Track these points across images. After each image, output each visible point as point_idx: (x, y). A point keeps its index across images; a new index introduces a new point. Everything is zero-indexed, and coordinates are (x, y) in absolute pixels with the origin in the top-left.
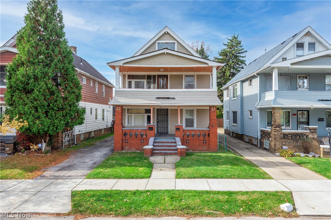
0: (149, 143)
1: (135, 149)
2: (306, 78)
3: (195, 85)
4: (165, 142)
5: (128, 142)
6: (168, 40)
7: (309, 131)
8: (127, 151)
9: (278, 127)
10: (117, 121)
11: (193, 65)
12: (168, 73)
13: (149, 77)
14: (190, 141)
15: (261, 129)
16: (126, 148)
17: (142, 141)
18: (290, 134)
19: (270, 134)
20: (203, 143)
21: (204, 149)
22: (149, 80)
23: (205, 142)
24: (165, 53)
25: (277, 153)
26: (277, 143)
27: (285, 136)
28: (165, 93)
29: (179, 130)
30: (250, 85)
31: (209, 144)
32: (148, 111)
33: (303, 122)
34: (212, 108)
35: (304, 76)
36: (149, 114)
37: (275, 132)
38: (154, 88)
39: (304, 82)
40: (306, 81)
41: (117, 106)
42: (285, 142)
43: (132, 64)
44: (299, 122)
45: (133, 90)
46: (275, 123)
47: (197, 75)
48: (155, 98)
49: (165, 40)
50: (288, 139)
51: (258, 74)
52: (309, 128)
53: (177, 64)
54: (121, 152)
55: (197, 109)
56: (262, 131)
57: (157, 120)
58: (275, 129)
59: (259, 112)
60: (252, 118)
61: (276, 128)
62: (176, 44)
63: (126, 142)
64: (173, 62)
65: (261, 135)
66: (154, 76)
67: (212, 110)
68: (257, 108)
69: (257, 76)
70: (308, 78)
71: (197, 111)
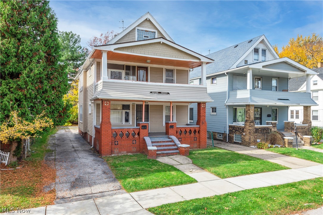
0: (147, 143)
1: (126, 152)
2: (260, 79)
3: (174, 80)
4: (161, 141)
5: (118, 144)
6: (149, 28)
7: (272, 125)
8: (116, 155)
9: (253, 123)
10: (105, 118)
11: (186, 59)
12: (149, 66)
13: (128, 68)
14: (183, 139)
15: (229, 124)
16: (116, 151)
17: (134, 142)
18: (260, 128)
19: (243, 129)
20: (194, 140)
21: (194, 146)
22: (128, 71)
23: (195, 139)
24: (162, 43)
25: (251, 146)
26: (252, 137)
27: (257, 130)
28: (160, 87)
29: (173, 128)
30: (212, 83)
31: (199, 142)
32: (126, 107)
33: (258, 118)
34: (202, 104)
35: (259, 78)
36: (128, 111)
37: (250, 127)
38: (133, 80)
39: (258, 84)
40: (260, 82)
41: (105, 101)
42: (256, 136)
43: (121, 51)
44: (255, 118)
45: (125, 82)
46: (250, 119)
47: (177, 70)
48: (149, 93)
49: (146, 27)
50: (259, 133)
51: (227, 73)
52: (271, 123)
53: (171, 56)
54: (110, 156)
55: (176, 106)
56: (230, 127)
57: (136, 118)
58: (249, 125)
59: (227, 109)
60: (216, 114)
61: (251, 124)
62: (156, 33)
63: (115, 144)
64: (167, 54)
65: (230, 130)
66: (134, 67)
67: (202, 106)
68: (226, 105)
69: (227, 75)
70: (261, 80)
71: (176, 107)
